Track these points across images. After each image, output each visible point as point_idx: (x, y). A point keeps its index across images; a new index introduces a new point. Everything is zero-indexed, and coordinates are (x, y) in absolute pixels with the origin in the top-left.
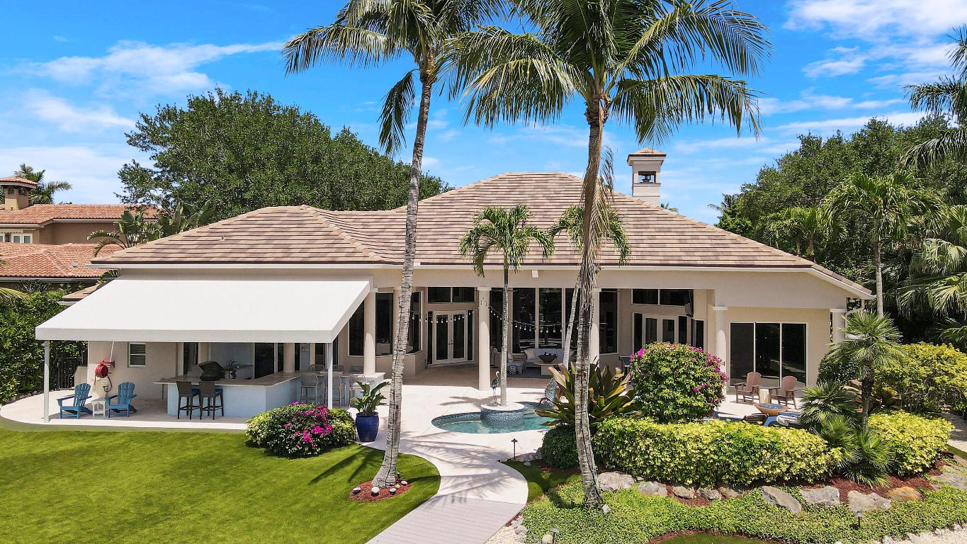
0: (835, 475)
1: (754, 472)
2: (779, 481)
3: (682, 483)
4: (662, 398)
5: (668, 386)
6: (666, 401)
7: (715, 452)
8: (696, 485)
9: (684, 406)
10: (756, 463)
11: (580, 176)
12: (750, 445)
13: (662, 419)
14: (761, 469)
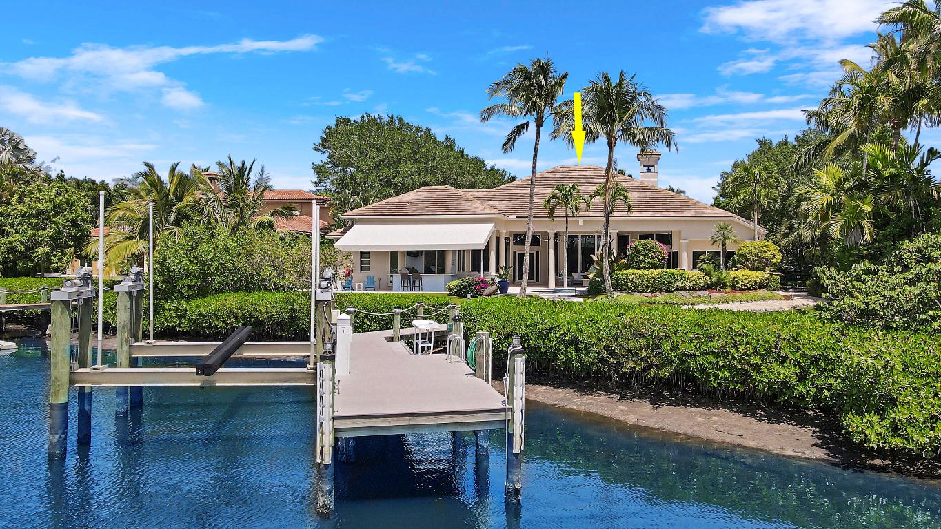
0: (709, 287)
1: (675, 285)
2: (685, 289)
3: (646, 292)
4: (640, 260)
5: (642, 255)
6: (642, 261)
7: (659, 278)
8: (652, 292)
9: (648, 263)
10: (675, 282)
11: (605, 166)
12: (673, 274)
13: (639, 268)
14: (677, 284)
